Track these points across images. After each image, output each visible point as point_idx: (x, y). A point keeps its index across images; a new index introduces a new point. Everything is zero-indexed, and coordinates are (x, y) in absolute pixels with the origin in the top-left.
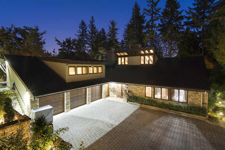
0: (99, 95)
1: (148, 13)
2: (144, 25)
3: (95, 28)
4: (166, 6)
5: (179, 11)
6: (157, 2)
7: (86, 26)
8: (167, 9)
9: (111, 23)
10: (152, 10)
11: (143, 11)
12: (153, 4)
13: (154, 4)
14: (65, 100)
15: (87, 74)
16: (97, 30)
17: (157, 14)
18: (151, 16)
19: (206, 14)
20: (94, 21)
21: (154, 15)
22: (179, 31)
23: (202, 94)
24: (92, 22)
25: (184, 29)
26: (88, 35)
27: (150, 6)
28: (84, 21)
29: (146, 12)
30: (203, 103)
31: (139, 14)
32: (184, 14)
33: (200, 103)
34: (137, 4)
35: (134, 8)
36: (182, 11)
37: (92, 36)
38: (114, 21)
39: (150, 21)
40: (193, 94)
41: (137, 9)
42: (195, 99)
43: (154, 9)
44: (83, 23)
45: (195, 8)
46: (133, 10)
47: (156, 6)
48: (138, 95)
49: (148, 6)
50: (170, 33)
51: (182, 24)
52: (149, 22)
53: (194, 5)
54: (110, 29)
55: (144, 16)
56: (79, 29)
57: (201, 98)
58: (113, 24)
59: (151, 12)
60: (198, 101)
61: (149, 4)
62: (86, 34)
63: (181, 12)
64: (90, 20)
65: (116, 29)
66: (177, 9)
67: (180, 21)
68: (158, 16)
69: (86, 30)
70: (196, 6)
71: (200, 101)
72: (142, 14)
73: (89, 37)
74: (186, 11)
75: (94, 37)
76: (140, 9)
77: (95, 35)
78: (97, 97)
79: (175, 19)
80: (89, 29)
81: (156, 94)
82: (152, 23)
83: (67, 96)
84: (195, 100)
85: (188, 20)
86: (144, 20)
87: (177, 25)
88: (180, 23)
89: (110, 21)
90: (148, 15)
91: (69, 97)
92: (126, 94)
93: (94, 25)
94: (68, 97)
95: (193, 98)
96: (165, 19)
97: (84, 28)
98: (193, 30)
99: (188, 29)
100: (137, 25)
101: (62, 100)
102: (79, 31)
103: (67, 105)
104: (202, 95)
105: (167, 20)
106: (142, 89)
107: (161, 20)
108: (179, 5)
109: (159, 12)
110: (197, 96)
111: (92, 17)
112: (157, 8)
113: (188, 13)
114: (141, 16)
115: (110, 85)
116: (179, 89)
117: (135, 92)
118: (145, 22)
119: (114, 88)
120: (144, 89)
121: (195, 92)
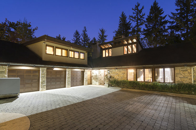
0: (80, 81)
1: (134, 19)
2: (130, 31)
3: (87, 36)
4: (150, 13)
5: (162, 16)
7: (80, 35)
8: (151, 15)
9: (101, 31)
10: (137, 17)
11: (129, 18)
13: (139, 12)
14: (40, 78)
15: (68, 57)
16: (89, 38)
17: (142, 20)
18: (136, 22)
19: (189, 17)
20: (86, 30)
21: (139, 21)
22: (163, 34)
23: (192, 70)
24: (85, 31)
25: (169, 32)
26: (81, 43)
27: (135, 13)
28: (78, 31)
29: (132, 19)
31: (126, 22)
33: (190, 81)
34: (124, 14)
35: (121, 17)
36: (166, 16)
37: (85, 43)
38: (104, 29)
39: (136, 26)
40: (181, 72)
41: (123, 18)
42: (184, 77)
43: (139, 15)
44: (77, 33)
45: (178, 13)
46: (120, 19)
47: (140, 13)
48: (120, 80)
49: (134, 13)
50: (154, 37)
51: (166, 28)
52: (134, 28)
53: (177, 10)
54: (100, 36)
55: (130, 23)
56: (74, 38)
57: (191, 76)
58: (103, 31)
59: (136, 19)
60: (188, 79)
61: (135, 12)
62: (80, 42)
63: (164, 18)
64: (83, 30)
65: (105, 36)
66: (160, 15)
67: (164, 25)
68: (143, 21)
69: (80, 39)
70: (179, 11)
71: (190, 79)
72: (128, 22)
73: (82, 44)
74: (169, 16)
75: (86, 44)
77: (87, 42)
78: (78, 83)
79: (158, 24)
80: (82, 37)
81: (139, 77)
82: (137, 29)
83: (42, 74)
84: (183, 79)
85: (172, 24)
86: (130, 26)
87: (161, 29)
88: (164, 27)
89: (100, 29)
90: (134, 21)
91: (46, 76)
92: (107, 79)
93: (86, 34)
94: (43, 76)
95: (182, 76)
96: (150, 24)
97: (78, 37)
98: (177, 33)
99: (172, 32)
100: (124, 31)
101: (38, 78)
102: (73, 40)
103: (42, 83)
104: (192, 72)
105: (151, 25)
106: (123, 73)
107: (146, 25)
108: (162, 11)
109: (144, 18)
110: (186, 73)
111: (85, 27)
112: (141, 15)
113: (171, 18)
114: (127, 24)
115: (93, 73)
116: (164, 67)
117: (116, 77)
118: (131, 28)
119: (96, 76)
120: (126, 73)
121: (183, 69)
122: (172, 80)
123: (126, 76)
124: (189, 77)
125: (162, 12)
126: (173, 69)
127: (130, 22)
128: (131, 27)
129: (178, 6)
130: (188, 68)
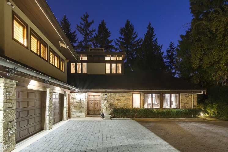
0: (58, 113)
5: (109, 39)
6: (91, 23)
12: (86, 23)
13: (88, 24)
17: (91, 36)
18: (83, 36)
21: (87, 36)
23: (192, 96)
27: (83, 24)
30: (193, 107)
31: (69, 31)
32: (113, 43)
33: (190, 106)
34: (66, 19)
35: (63, 22)
36: (112, 40)
39: (83, 41)
40: (185, 98)
41: (66, 24)
43: (87, 29)
46: (61, 23)
47: (89, 27)
49: (81, 24)
53: (120, 38)
57: (192, 101)
59: (85, 32)
66: (107, 37)
72: (72, 32)
74: (115, 41)
76: (70, 25)
79: (105, 46)
82: (86, 44)
84: (186, 104)
85: (116, 51)
95: (185, 102)
96: (97, 44)
104: (192, 98)
106: (128, 99)
107: (94, 44)
108: (110, 33)
109: (93, 35)
110: (188, 99)
112: (90, 29)
113: (116, 44)
114: (71, 34)
115: (72, 98)
116: (171, 93)
117: (117, 104)
118: (76, 42)
119: (81, 102)
120: (131, 98)
121: (186, 95)
122: (176, 105)
123: (131, 102)
124: (190, 103)
125: (109, 35)
126: (177, 95)
127: (75, 32)
128: (76, 39)
129: (121, 34)
130: (190, 95)
